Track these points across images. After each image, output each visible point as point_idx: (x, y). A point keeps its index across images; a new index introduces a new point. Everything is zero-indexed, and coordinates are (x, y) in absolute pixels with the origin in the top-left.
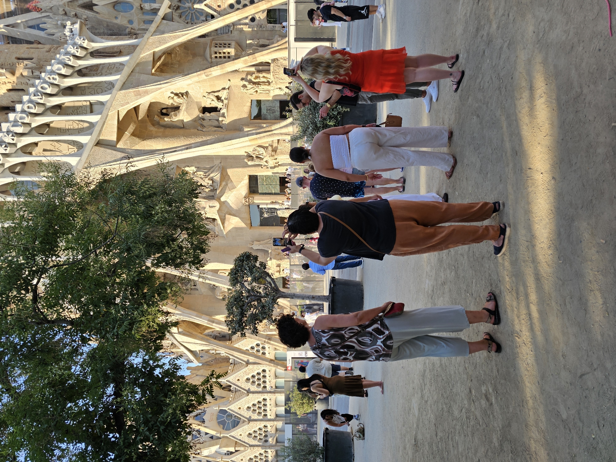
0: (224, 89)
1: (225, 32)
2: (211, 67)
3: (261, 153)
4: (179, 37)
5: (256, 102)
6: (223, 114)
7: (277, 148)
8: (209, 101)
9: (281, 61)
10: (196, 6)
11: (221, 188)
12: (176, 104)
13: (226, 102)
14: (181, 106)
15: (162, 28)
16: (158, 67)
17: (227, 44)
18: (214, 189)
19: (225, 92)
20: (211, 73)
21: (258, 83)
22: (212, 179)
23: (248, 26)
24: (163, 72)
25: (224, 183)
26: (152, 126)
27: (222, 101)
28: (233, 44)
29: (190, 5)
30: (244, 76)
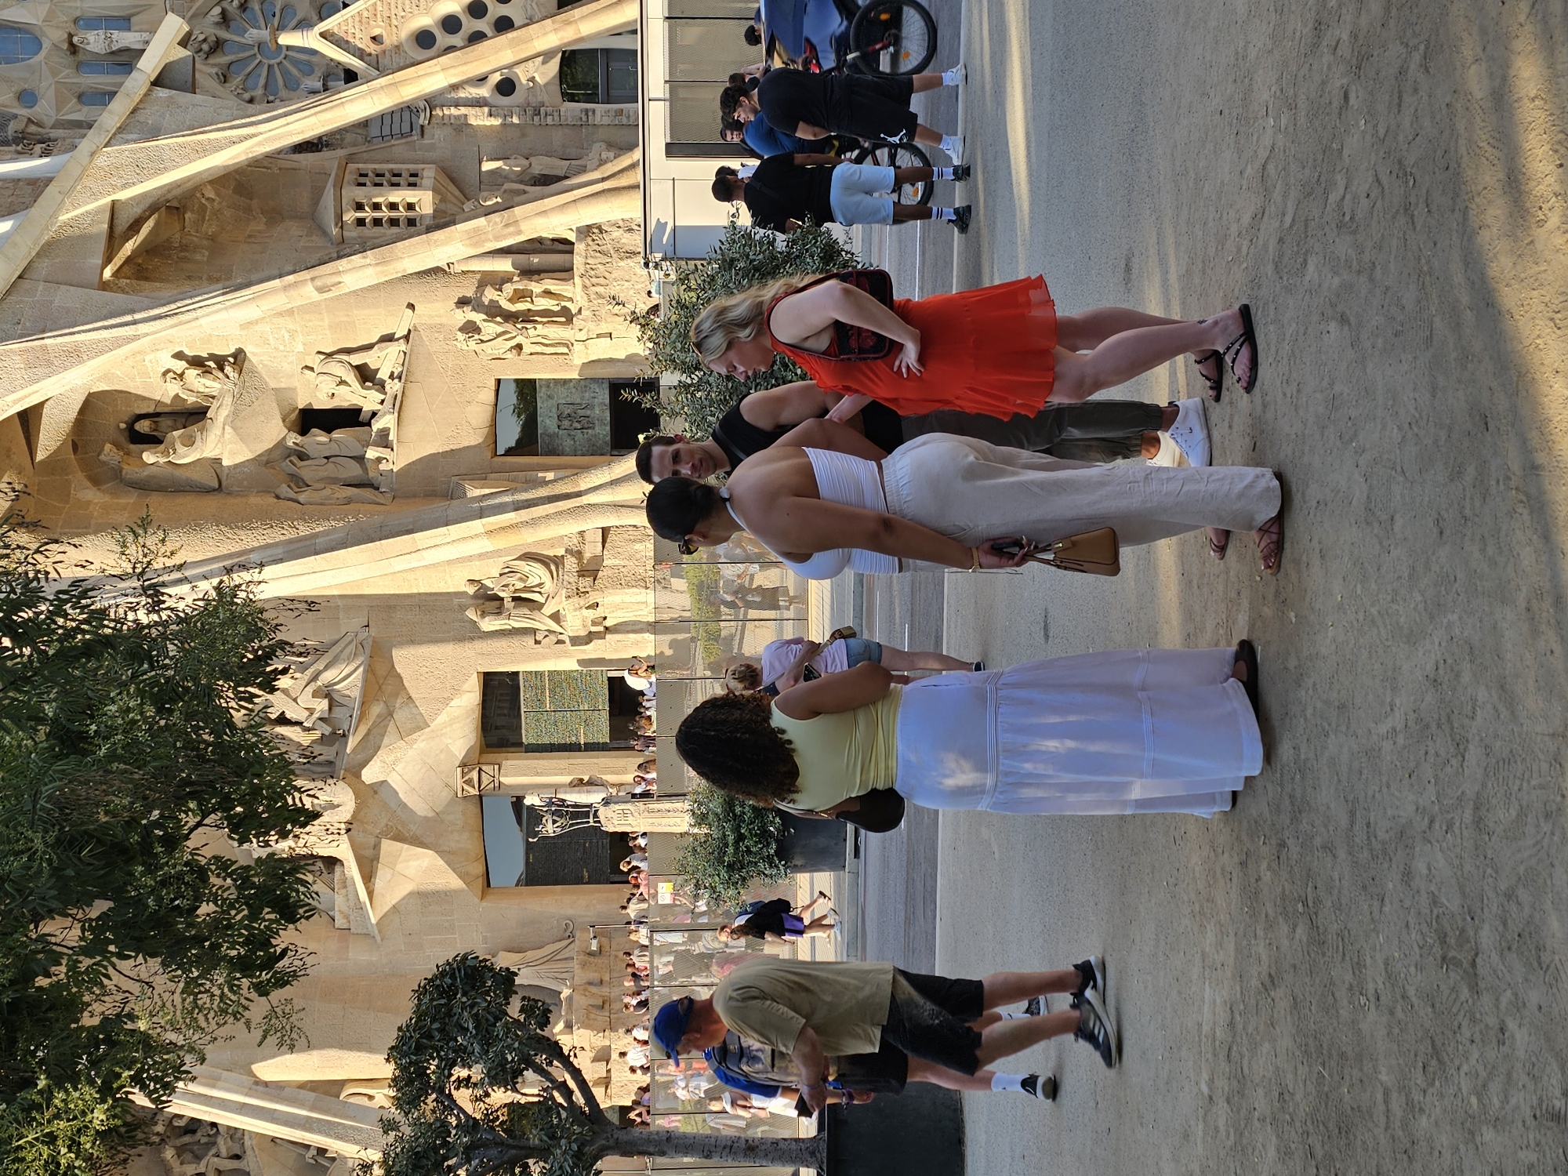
0: (389, 338)
1: (396, 130)
2: (339, 257)
3: (533, 581)
4: (218, 147)
5: (513, 386)
6: (384, 433)
7: (598, 560)
8: (327, 385)
9: (617, 234)
10: (286, 39)
11: (363, 730)
12: (191, 399)
13: (392, 387)
14: (215, 404)
15: (148, 116)
16: (128, 260)
17: (405, 174)
18: (334, 733)
19: (394, 350)
20: (336, 279)
21: (527, 317)
22: (327, 693)
23: (486, 109)
24: (146, 279)
25: (376, 709)
26: (89, 484)
27: (381, 386)
28: (429, 173)
29: (264, 34)
30: (470, 293)
